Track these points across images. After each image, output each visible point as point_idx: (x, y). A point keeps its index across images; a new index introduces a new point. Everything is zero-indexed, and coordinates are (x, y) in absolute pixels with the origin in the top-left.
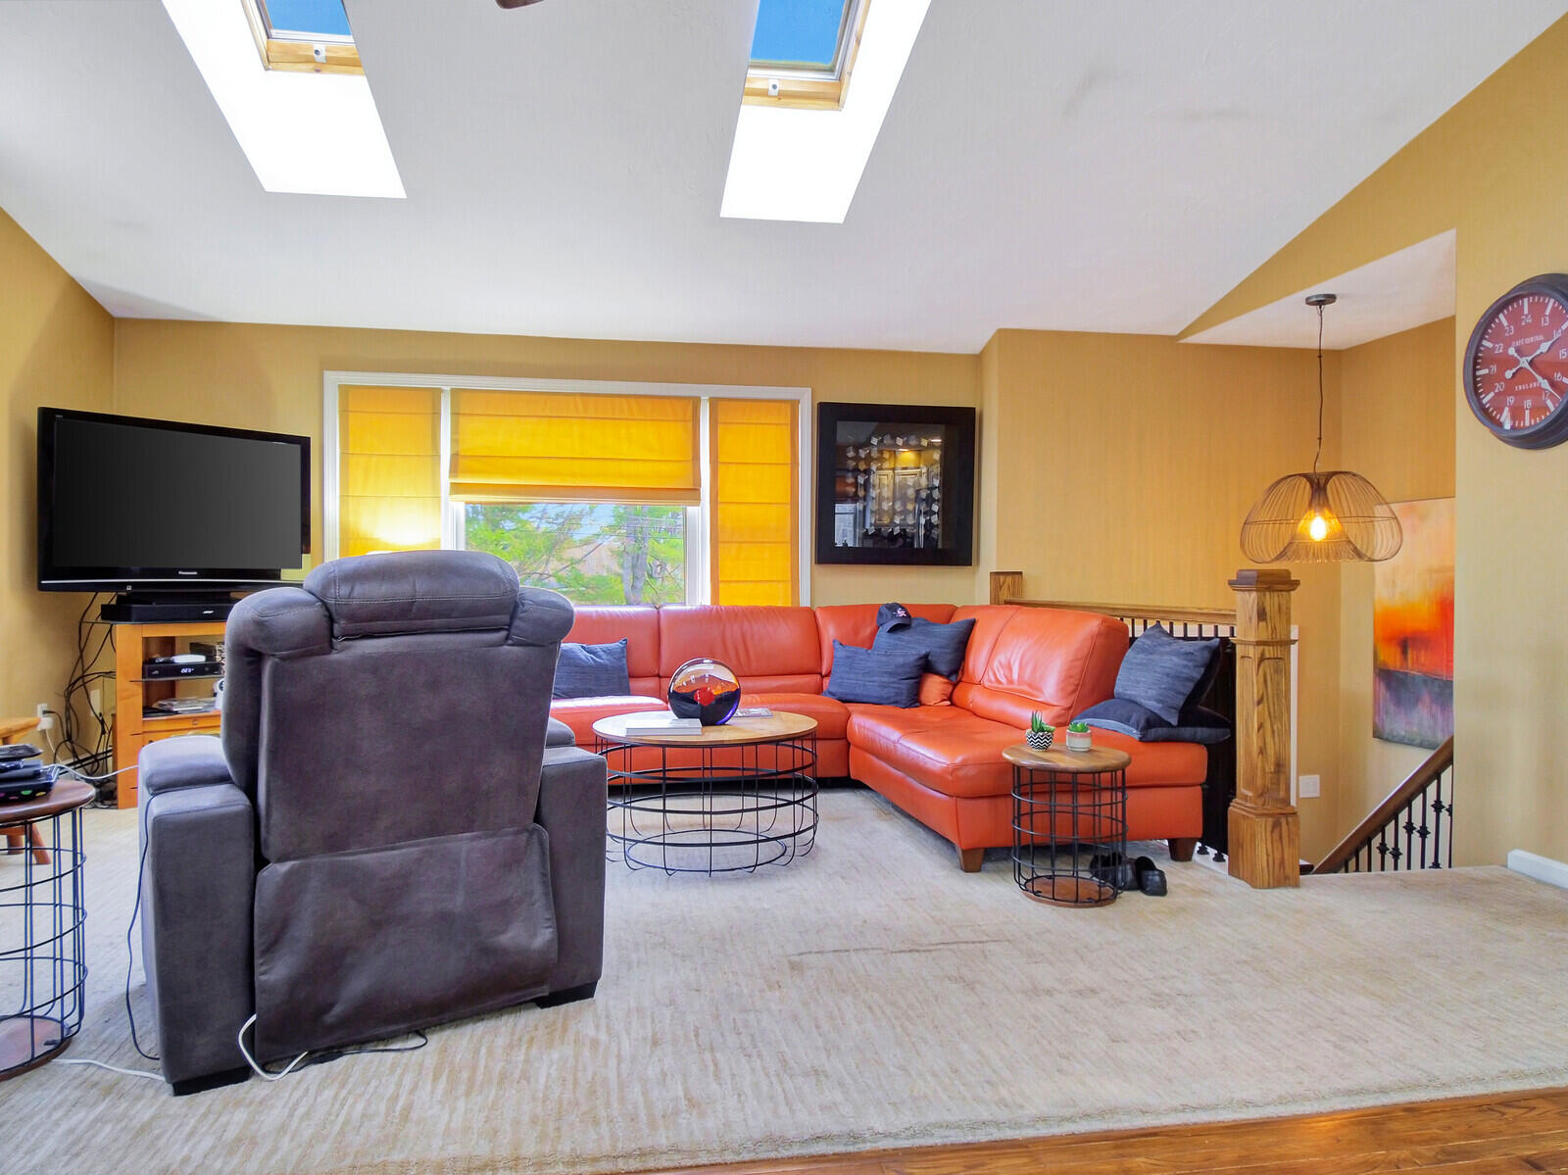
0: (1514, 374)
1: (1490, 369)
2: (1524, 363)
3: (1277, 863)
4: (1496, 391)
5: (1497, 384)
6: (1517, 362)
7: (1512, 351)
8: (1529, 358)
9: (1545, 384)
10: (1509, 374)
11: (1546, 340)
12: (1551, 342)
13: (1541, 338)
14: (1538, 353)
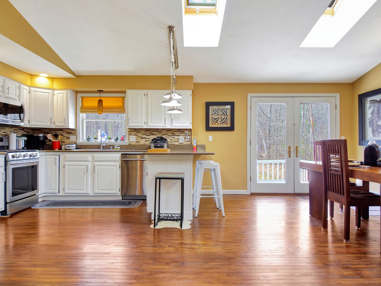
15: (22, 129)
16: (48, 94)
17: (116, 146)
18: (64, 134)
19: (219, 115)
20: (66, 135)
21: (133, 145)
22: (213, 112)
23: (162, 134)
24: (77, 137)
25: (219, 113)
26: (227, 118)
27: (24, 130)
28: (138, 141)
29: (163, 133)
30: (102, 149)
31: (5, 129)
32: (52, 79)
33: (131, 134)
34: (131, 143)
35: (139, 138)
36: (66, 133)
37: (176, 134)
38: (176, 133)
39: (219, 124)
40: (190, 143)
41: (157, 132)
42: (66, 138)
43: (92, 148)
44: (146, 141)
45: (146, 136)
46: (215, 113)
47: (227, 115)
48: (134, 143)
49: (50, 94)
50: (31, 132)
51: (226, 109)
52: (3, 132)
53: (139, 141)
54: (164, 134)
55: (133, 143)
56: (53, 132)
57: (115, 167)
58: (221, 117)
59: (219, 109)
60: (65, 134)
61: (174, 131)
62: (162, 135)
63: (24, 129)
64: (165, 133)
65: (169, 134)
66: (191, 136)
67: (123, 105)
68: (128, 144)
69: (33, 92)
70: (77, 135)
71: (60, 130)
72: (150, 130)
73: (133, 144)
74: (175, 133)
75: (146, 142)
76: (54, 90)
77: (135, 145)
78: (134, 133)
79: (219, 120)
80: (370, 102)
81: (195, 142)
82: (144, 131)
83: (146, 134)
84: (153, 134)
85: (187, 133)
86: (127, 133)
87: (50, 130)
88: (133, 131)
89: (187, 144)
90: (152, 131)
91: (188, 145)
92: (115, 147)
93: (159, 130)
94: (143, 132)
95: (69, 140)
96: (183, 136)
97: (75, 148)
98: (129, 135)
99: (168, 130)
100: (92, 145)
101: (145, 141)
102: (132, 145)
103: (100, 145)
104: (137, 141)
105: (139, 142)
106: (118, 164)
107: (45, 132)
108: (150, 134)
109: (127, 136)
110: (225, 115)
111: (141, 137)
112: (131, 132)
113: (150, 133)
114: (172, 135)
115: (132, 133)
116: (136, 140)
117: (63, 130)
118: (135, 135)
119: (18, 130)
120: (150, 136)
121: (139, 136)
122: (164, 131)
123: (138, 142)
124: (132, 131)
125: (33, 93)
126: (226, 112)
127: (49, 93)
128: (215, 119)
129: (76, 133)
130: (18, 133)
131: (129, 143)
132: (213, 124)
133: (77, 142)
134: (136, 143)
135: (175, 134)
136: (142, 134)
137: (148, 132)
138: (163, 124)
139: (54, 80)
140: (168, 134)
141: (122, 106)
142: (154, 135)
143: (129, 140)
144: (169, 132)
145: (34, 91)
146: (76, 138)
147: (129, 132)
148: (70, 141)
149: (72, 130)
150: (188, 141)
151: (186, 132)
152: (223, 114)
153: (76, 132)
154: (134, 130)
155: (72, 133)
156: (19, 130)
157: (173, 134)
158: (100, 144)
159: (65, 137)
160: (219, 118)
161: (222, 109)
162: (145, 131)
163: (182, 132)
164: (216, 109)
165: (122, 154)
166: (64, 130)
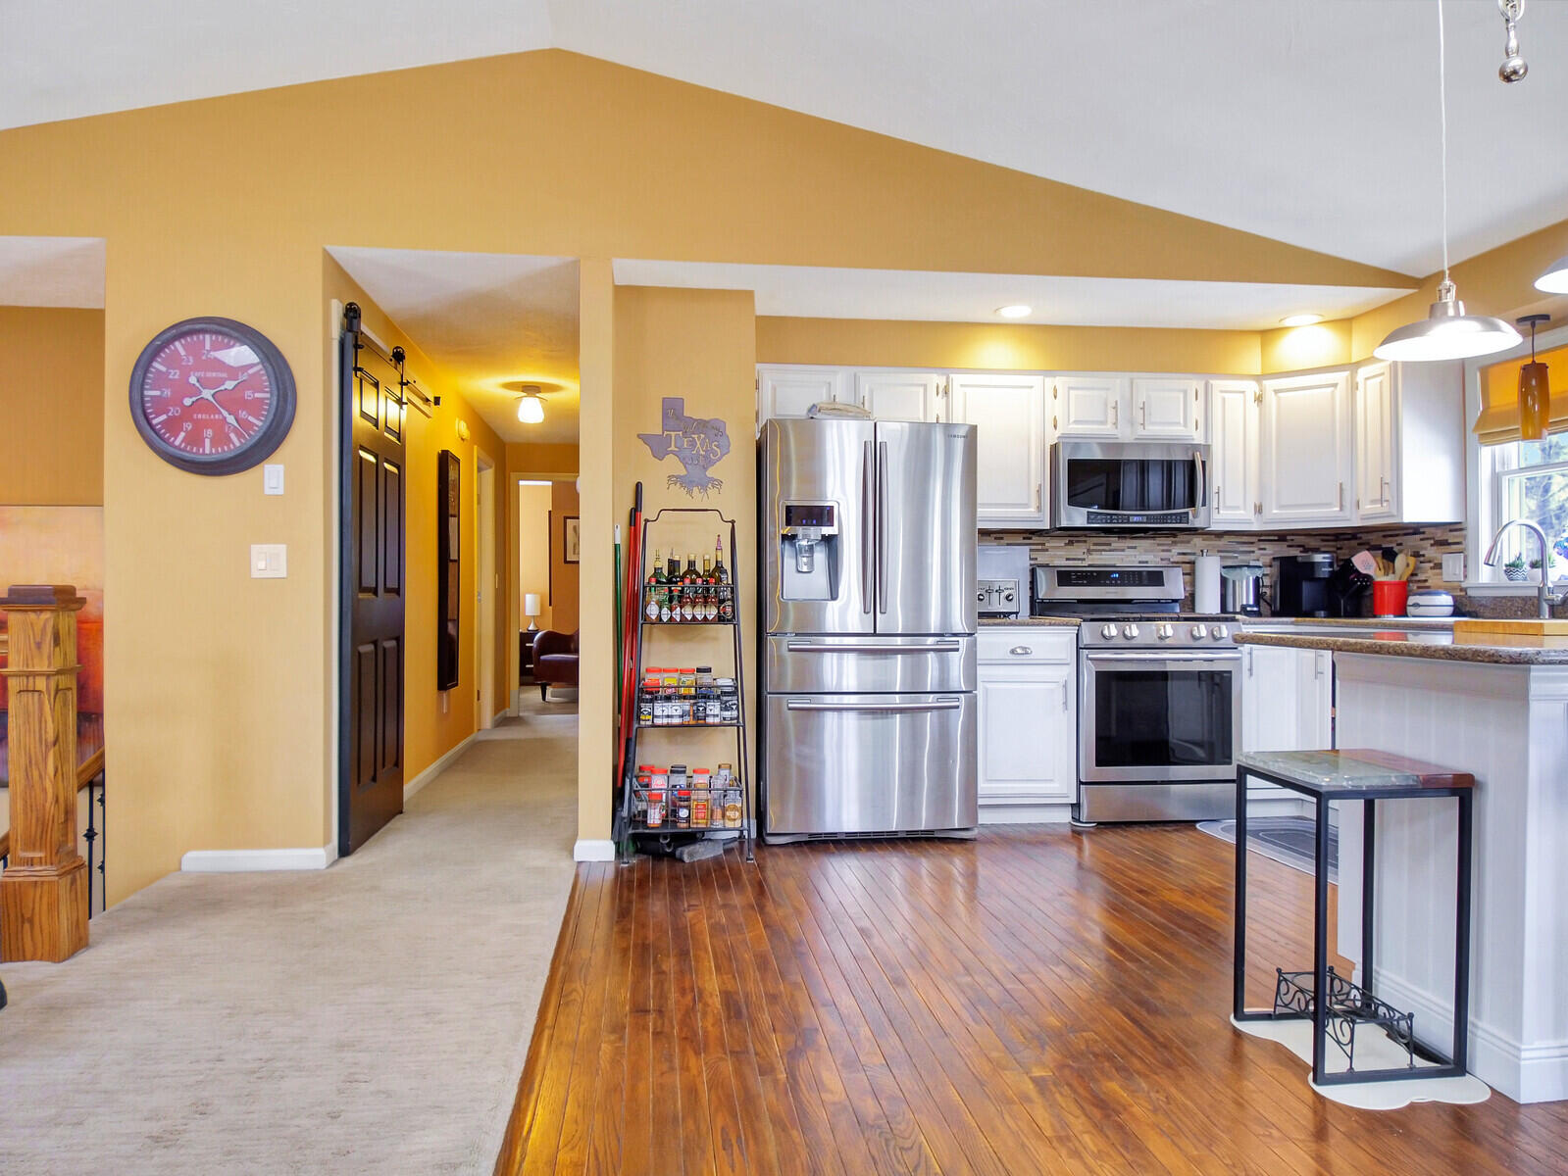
0: (193, 402)
1: (163, 392)
2: (207, 394)
3: (74, 924)
4: (170, 414)
5: (172, 409)
6: (201, 392)
7: (193, 380)
8: (213, 392)
9: (231, 419)
10: (188, 402)
11: (230, 379)
12: (236, 382)
13: (225, 375)
14: (222, 388)
15: (1276, 538)
16: (1333, 388)
18: (1426, 549)
20: (1430, 552)
24: (1465, 557)
27: (1285, 540)
30: (1547, 617)
31: (1188, 542)
32: (1345, 323)
36: (1432, 542)
42: (1432, 565)
43: (1519, 613)
49: (1338, 387)
50: (1325, 546)
52: (1179, 554)
56: (1391, 542)
60: (1429, 548)
63: (1289, 538)
69: (1273, 393)
70: (1465, 549)
71: (1411, 531)
76: (1353, 367)
87: (1384, 536)
95: (1441, 574)
97: (1451, 609)
100: (1519, 597)
103: (1539, 598)
107: (1368, 544)
117: (1422, 530)
119: (1252, 543)
125: (1270, 398)
127: (1335, 385)
129: (1465, 539)
130: (1253, 552)
133: (1464, 585)
139: (1355, 325)
145: (1276, 392)
146: (1465, 566)
148: (1446, 578)
149: (1451, 531)
153: (1465, 537)
155: (1450, 541)
156: (1259, 540)
158: (1535, 593)
159: (1430, 562)
166: (1423, 533)
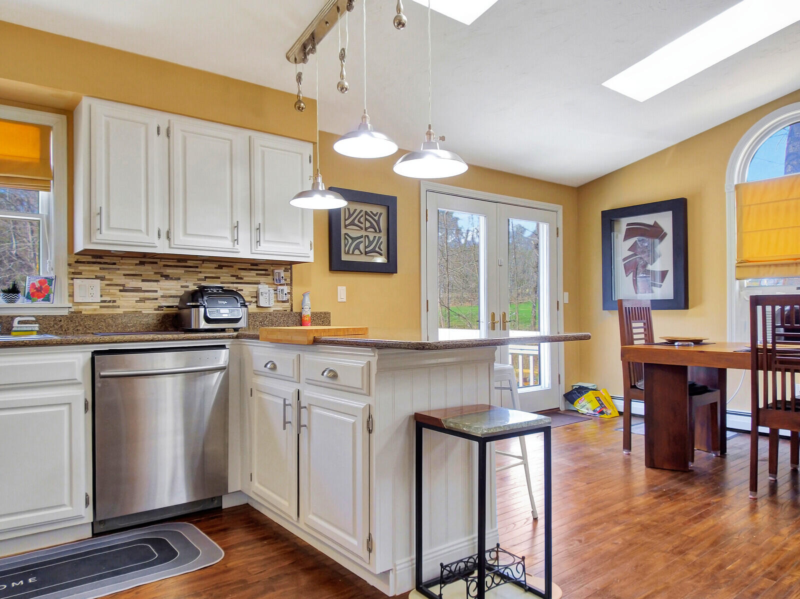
17: (19, 322)
19: (362, 228)
21: (90, 315)
22: (348, 219)
23: (202, 276)
25: (362, 223)
26: (380, 238)
28: (110, 302)
29: (205, 272)
33: (80, 273)
34: (80, 307)
35: (115, 290)
37: (246, 279)
38: (246, 276)
39: (362, 253)
40: (288, 305)
41: (181, 271)
44: (143, 300)
45: (143, 281)
46: (352, 223)
47: (380, 231)
48: (95, 310)
51: (378, 215)
53: (114, 301)
54: (206, 277)
55: (90, 310)
57: (65, 409)
58: (367, 234)
59: (361, 211)
61: (240, 269)
62: (199, 280)
64: (212, 273)
65: (222, 279)
66: (291, 284)
67: (41, 159)
68: (65, 312)
72: (156, 263)
73: (86, 310)
74: (242, 274)
75: (142, 304)
77: (101, 315)
78: (92, 271)
79: (362, 242)
80: (627, 226)
81: (309, 303)
82: (132, 264)
83: (141, 275)
84: (167, 277)
85: (282, 274)
86: (64, 270)
88: (89, 263)
89: (281, 309)
90: (165, 266)
91: (284, 314)
92: (15, 323)
93: (190, 263)
94: (131, 267)
96: (267, 284)
98: (72, 279)
99: (219, 263)
101: (137, 301)
102: (87, 316)
104: (105, 301)
105: (114, 304)
106: (80, 394)
108: (158, 277)
109: (64, 281)
110: (376, 231)
111: (123, 285)
112: (81, 268)
113: (156, 273)
114: (234, 279)
115: (85, 270)
116: (101, 296)
118: (97, 278)
120: (157, 281)
121: (115, 282)
122: (204, 268)
123: (111, 304)
124: (84, 262)
126: (378, 223)
128: (353, 239)
131: (71, 310)
132: (348, 253)
134: (101, 307)
135: (241, 278)
136: (125, 275)
137: (148, 267)
138: (227, 244)
140: (219, 278)
141: (38, 161)
142: (172, 279)
143: (71, 295)
144: (225, 270)
147: (69, 265)
150: (283, 302)
151: (279, 274)
152: (372, 226)
154: (94, 260)
157: (237, 277)
160: (361, 237)
161: (370, 213)
162: (136, 264)
163: (263, 272)
164: (355, 210)
165: (95, 353)
